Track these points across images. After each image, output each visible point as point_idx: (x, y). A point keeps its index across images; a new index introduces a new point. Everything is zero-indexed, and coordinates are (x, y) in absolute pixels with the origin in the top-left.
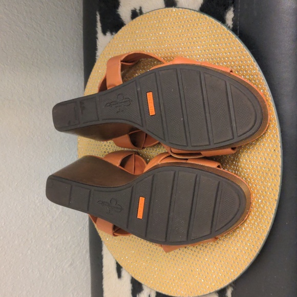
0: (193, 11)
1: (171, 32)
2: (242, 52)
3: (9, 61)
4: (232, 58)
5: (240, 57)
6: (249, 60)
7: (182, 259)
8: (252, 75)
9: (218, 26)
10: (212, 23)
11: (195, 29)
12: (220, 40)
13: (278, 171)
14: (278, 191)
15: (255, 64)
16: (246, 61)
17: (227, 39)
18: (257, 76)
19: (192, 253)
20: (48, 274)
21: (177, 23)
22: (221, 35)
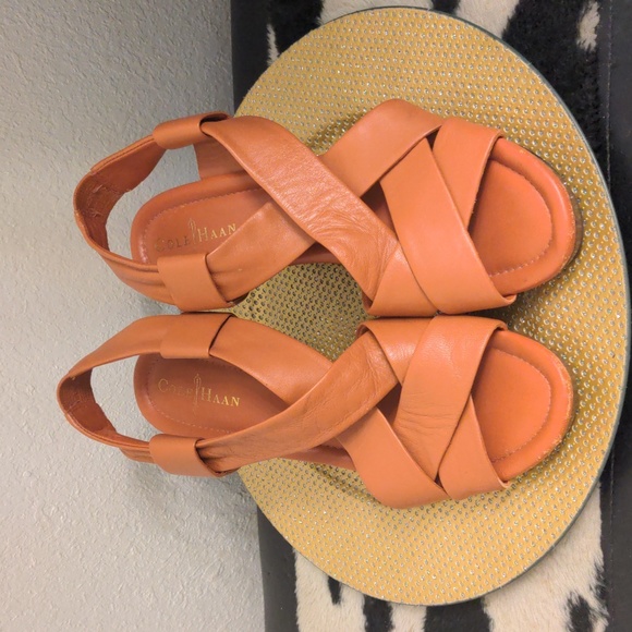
0: (472, 27)
1: (418, 62)
2: (569, 137)
3: (77, 140)
4: (547, 143)
5: (564, 146)
6: (583, 157)
7: (395, 527)
8: (585, 190)
9: (522, 70)
10: (510, 60)
11: (473, 66)
12: (524, 100)
13: (615, 395)
14: (611, 435)
15: (596, 167)
16: (577, 158)
17: (540, 101)
18: (595, 192)
19: (416, 519)
20: (172, 596)
21: (432, 45)
22: (529, 90)
